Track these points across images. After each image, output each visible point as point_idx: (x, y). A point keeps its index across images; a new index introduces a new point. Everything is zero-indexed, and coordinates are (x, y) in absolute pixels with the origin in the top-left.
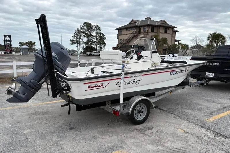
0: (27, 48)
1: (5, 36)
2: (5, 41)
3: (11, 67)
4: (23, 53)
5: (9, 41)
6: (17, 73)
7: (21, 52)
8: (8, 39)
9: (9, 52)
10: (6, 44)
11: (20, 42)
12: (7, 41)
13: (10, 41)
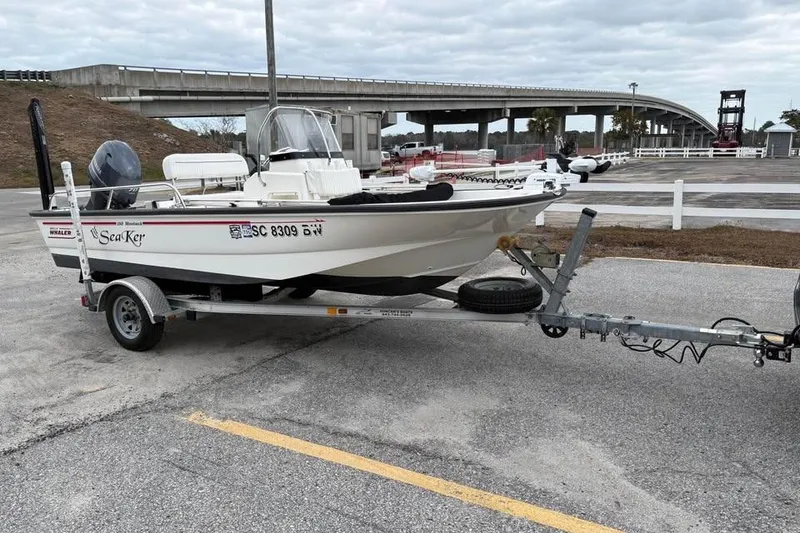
0: (788, 133)
1: (725, 95)
2: (723, 111)
3: (666, 199)
4: (769, 150)
5: (735, 110)
6: (684, 218)
7: (762, 149)
8: (733, 103)
9: (725, 149)
10: (723, 121)
11: (785, 112)
12: (728, 111)
13: (740, 111)
